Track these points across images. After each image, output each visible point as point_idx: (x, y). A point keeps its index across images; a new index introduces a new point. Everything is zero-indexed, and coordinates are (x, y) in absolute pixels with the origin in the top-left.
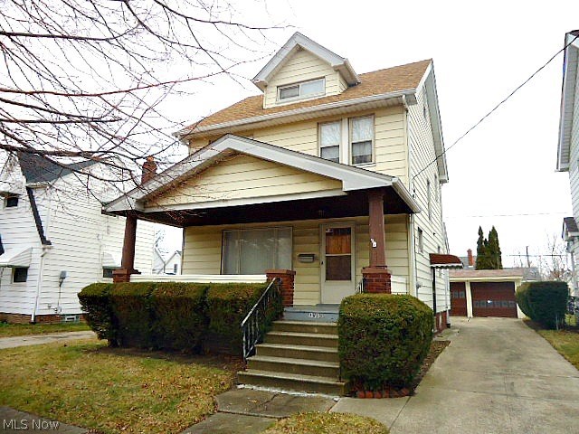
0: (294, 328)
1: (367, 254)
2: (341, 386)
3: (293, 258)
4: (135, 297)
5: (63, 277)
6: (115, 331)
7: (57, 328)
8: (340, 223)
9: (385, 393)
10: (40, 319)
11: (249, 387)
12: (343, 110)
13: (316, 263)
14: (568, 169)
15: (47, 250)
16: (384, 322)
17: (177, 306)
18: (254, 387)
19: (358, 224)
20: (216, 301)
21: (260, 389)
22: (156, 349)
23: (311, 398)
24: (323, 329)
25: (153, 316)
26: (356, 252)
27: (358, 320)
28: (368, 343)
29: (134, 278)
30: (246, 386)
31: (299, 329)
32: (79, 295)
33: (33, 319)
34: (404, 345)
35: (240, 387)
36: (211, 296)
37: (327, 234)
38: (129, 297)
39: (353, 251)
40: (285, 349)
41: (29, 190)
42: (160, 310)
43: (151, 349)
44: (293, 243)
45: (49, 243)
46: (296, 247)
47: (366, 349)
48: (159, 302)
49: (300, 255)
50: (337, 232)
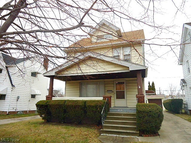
0: (115, 115)
1: (137, 90)
2: (138, 133)
3: (105, 92)
4: (59, 105)
5: (18, 98)
6: (49, 117)
7: (17, 116)
8: (121, 80)
9: (152, 135)
10: (10, 113)
11: (105, 134)
12: (121, 44)
13: (113, 93)
14: (182, 64)
15: (13, 89)
16: (152, 112)
17: (75, 108)
18: (107, 134)
19: (126, 81)
20: (90, 106)
21: (109, 135)
22: (64, 123)
23: (128, 137)
24: (125, 115)
25: (65, 111)
26: (126, 89)
27: (144, 112)
28: (147, 119)
29: (54, 99)
30: (104, 134)
31: (116, 115)
32: (36, 105)
33: (8, 113)
34: (159, 119)
35: (102, 134)
36: (87, 104)
37: (117, 84)
38: (57, 105)
39: (125, 89)
40: (114, 122)
41: (7, 67)
42: (68, 109)
43: (62, 123)
44: (105, 87)
45: (14, 86)
46: (106, 88)
47: (146, 121)
48: (68, 106)
49: (107, 91)
50: (119, 83)
